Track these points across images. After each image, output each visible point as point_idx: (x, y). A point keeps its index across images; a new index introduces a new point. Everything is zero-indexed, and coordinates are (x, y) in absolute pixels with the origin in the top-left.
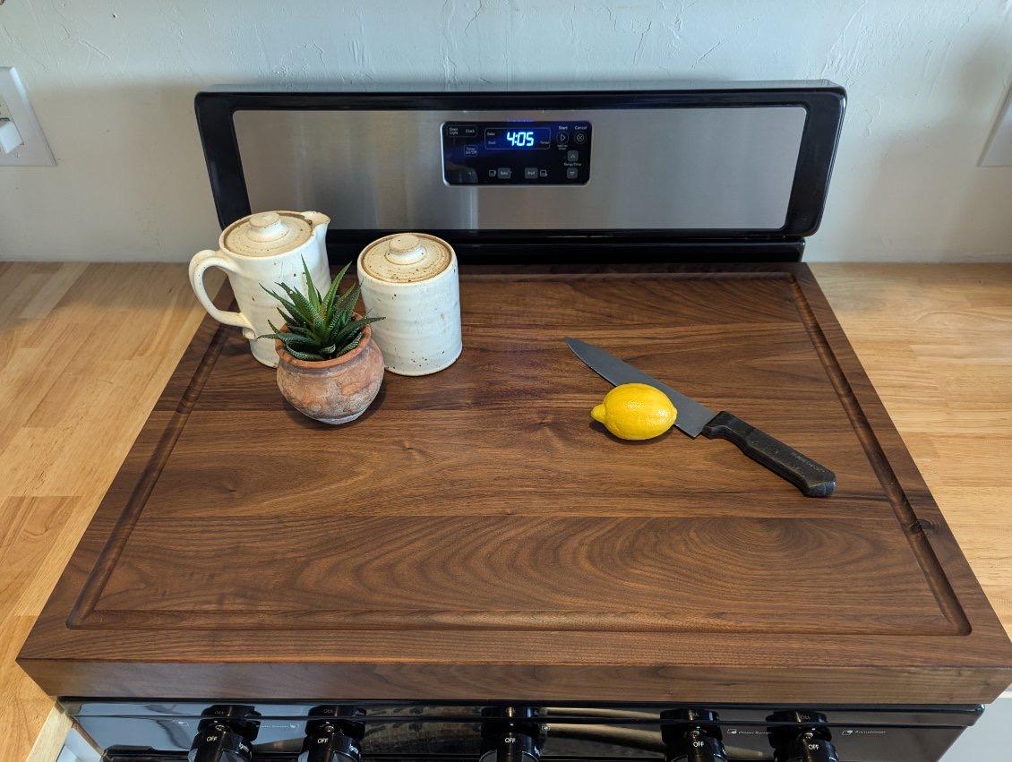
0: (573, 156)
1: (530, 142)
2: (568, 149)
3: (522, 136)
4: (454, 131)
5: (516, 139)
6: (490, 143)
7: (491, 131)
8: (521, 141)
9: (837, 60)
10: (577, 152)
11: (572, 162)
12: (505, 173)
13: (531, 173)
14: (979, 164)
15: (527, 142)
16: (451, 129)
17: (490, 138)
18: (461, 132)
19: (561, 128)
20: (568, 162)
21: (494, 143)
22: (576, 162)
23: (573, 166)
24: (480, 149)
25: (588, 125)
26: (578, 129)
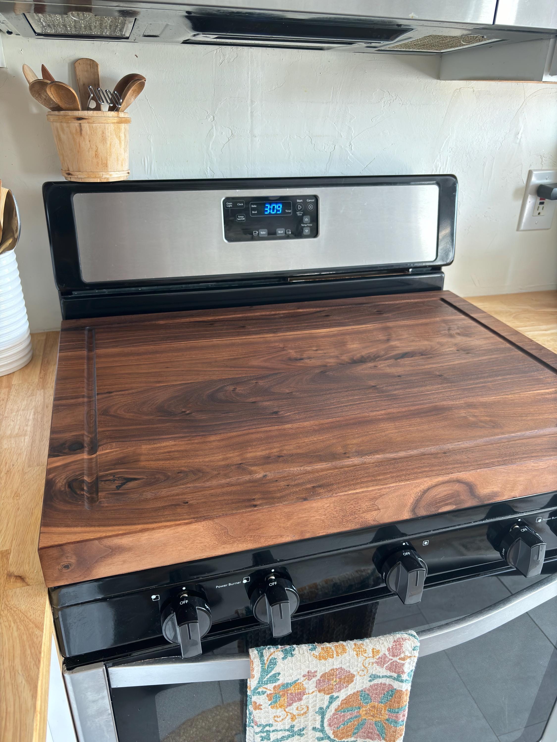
0: (306, 219)
1: (279, 210)
2: (303, 215)
3: (274, 207)
4: (230, 205)
5: (270, 209)
6: (253, 212)
7: (253, 204)
8: (273, 211)
9: (439, 169)
10: (309, 217)
11: (306, 224)
12: (263, 233)
13: (280, 232)
14: (518, 229)
15: (278, 211)
16: (227, 203)
17: (254, 209)
18: (234, 204)
19: (298, 201)
20: (304, 224)
21: (256, 212)
22: (309, 224)
23: (307, 226)
24: (247, 216)
25: (316, 198)
26: (309, 201)
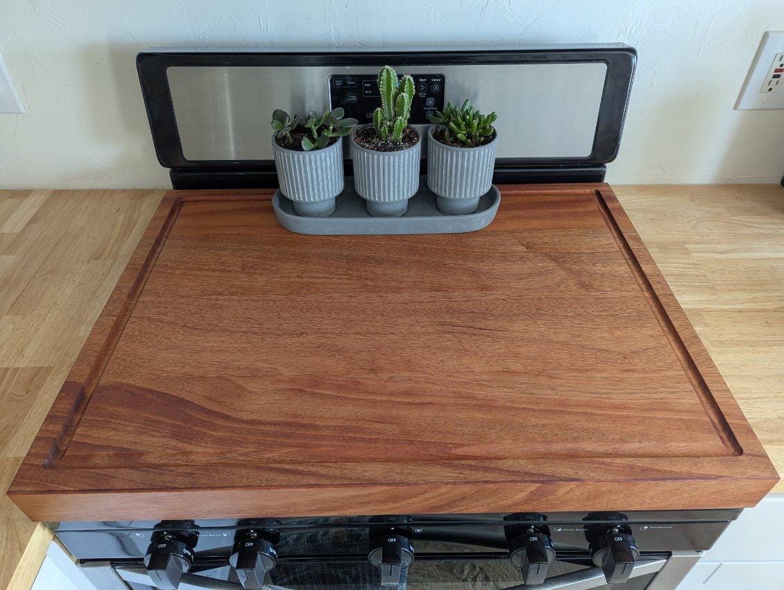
0: (430, 101)
2: (427, 96)
4: (339, 83)
6: (366, 92)
7: (367, 82)
9: (630, 28)
10: (433, 99)
11: (430, 107)
14: (735, 108)
16: (337, 81)
17: (367, 88)
18: (345, 83)
19: (421, 80)
20: (426, 107)
21: (370, 92)
22: (434, 107)
23: (431, 110)
24: (359, 97)
25: (442, 77)
26: (435, 80)
